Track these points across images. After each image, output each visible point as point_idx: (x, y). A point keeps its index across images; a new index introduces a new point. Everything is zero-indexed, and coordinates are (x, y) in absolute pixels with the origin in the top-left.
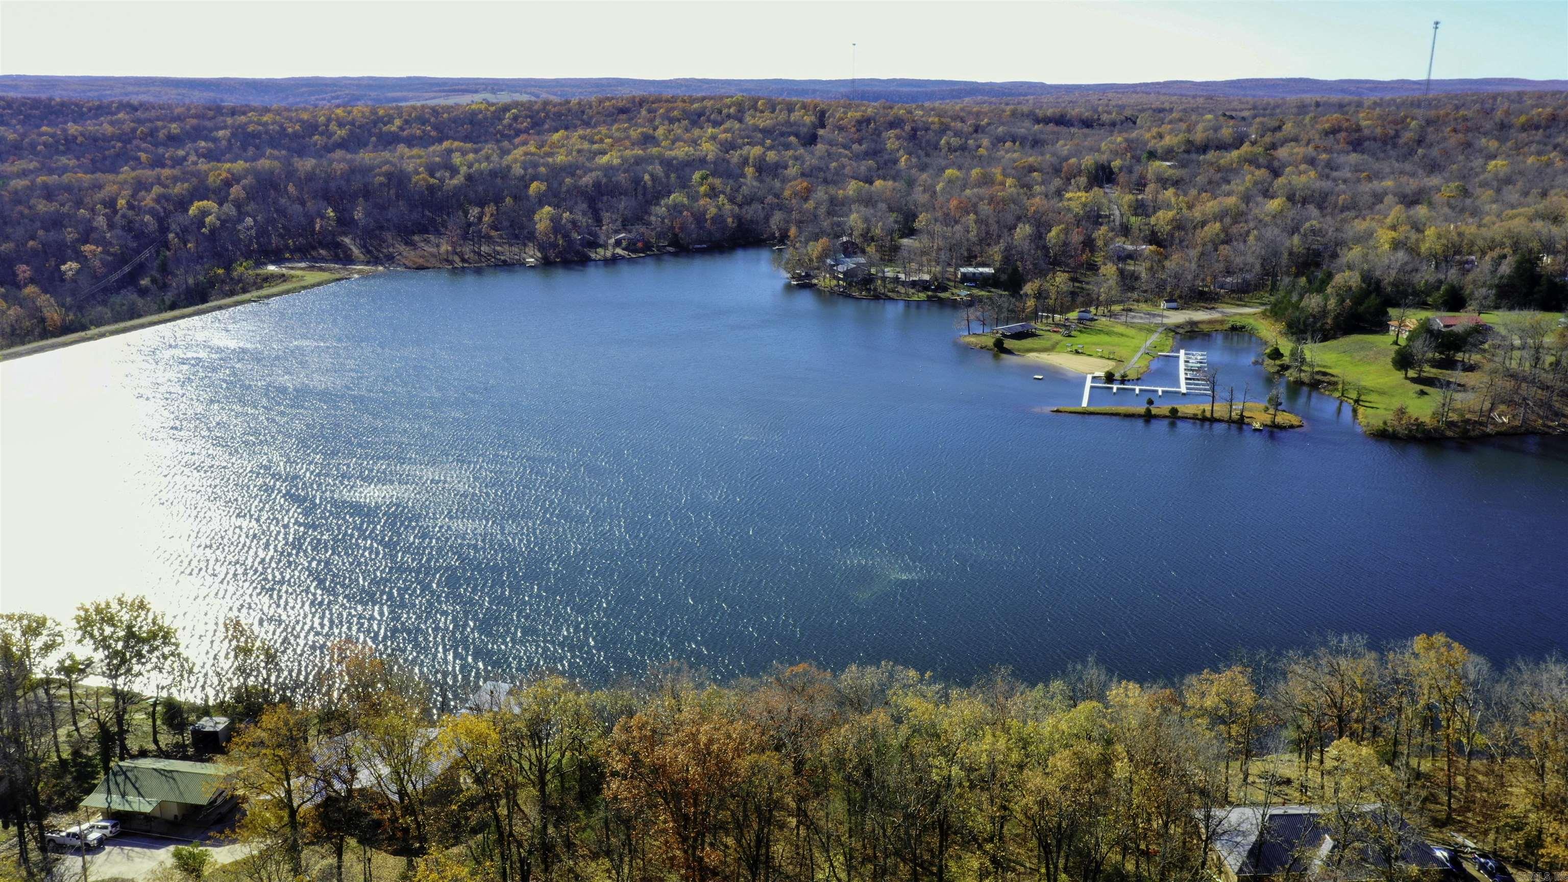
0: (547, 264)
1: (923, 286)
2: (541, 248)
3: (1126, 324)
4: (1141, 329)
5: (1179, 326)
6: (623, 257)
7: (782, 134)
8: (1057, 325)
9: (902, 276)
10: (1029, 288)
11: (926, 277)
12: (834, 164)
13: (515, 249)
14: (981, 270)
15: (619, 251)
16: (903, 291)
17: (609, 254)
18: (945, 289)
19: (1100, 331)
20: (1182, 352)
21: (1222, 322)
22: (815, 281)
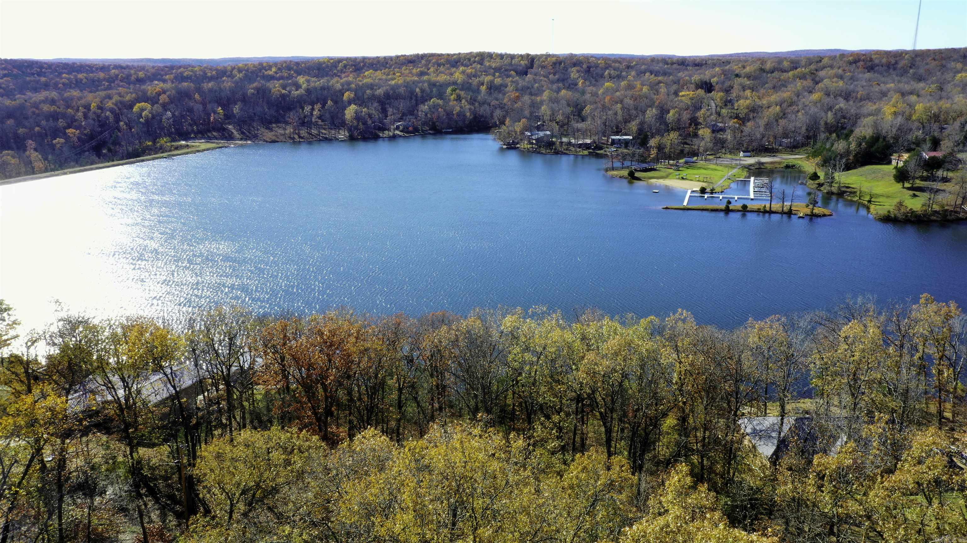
1: (586, 146)
2: (350, 130)
3: (716, 164)
4: (726, 167)
5: (751, 165)
6: (400, 136)
7: (506, 70)
8: (671, 165)
9: (573, 141)
10: (653, 142)
11: (588, 141)
12: (537, 85)
13: (333, 132)
14: (625, 137)
15: (397, 132)
16: (573, 149)
17: (391, 134)
18: (601, 148)
19: (700, 168)
20: (752, 179)
21: (780, 163)
22: (518, 146)
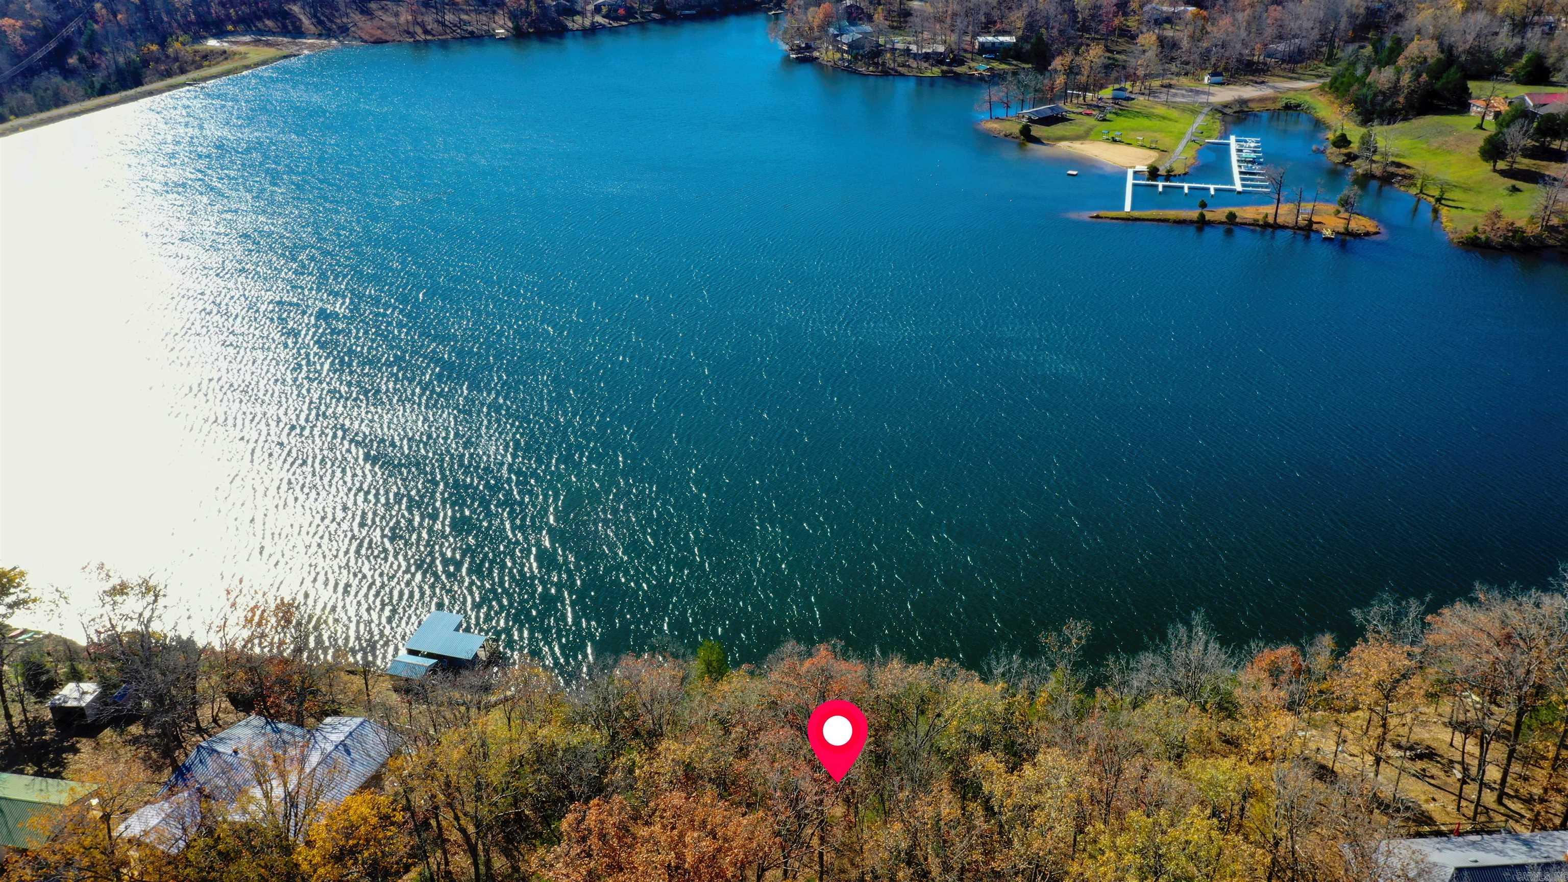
0: (519, 35)
1: (936, 59)
2: (513, 16)
3: (1167, 104)
4: (1184, 110)
5: (1226, 106)
6: (604, 26)
8: (1090, 106)
9: (914, 48)
10: (1057, 63)
11: (941, 49)
13: (484, 18)
14: (1001, 39)
15: (599, 19)
16: (914, 65)
17: (587, 23)
18: (961, 62)
19: (1138, 114)
20: (1233, 138)
21: (1274, 100)
22: (816, 54)
